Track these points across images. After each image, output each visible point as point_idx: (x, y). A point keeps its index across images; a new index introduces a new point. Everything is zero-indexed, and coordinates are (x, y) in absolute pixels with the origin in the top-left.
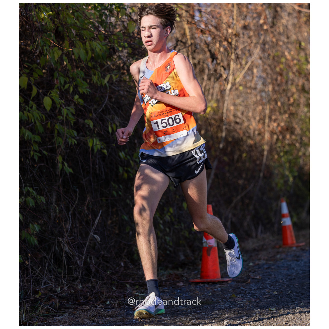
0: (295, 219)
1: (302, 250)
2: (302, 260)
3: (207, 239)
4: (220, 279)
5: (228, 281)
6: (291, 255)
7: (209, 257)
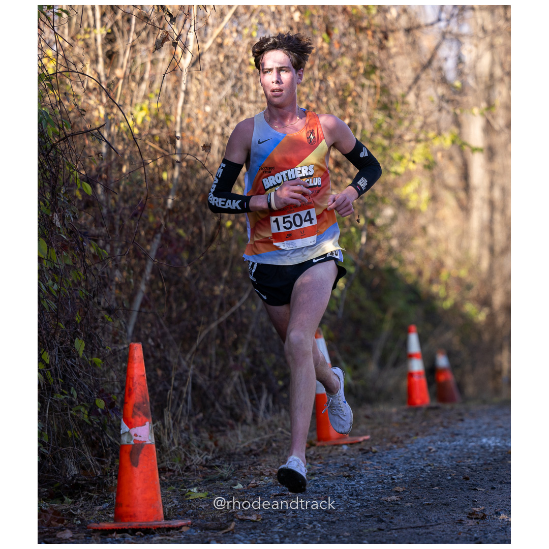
1: (364, 452)
2: (361, 476)
3: (131, 425)
4: (163, 522)
5: (181, 527)
6: (335, 464)
7: (135, 468)
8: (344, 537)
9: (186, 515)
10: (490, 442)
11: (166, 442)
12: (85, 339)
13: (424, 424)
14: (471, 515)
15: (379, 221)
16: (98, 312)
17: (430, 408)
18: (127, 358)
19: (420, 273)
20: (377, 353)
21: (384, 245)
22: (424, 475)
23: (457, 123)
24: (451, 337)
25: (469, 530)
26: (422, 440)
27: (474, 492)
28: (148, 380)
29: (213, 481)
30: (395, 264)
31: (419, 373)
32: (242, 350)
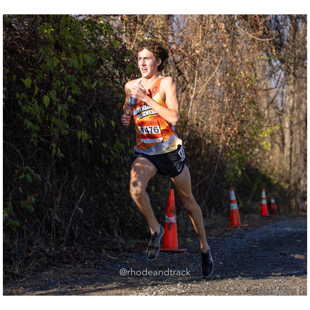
0: (241, 205)
1: (246, 230)
2: (244, 238)
3: (169, 216)
4: (178, 249)
5: (184, 251)
6: (236, 233)
7: (169, 231)
8: (238, 258)
9: (185, 247)
10: (288, 229)
11: (180, 223)
12: (155, 186)
13: (266, 222)
14: (281, 254)
15: (254, 153)
16: (160, 178)
17: (268, 217)
18: (169, 194)
19: (266, 171)
20: (251, 197)
21: (255, 161)
22: (266, 239)
23: (281, 121)
24: (276, 193)
25: (280, 259)
26: (265, 227)
27: (282, 246)
28: (175, 201)
29: (195, 236)
30: (258, 168)
31: (265, 204)
32: (207, 193)
